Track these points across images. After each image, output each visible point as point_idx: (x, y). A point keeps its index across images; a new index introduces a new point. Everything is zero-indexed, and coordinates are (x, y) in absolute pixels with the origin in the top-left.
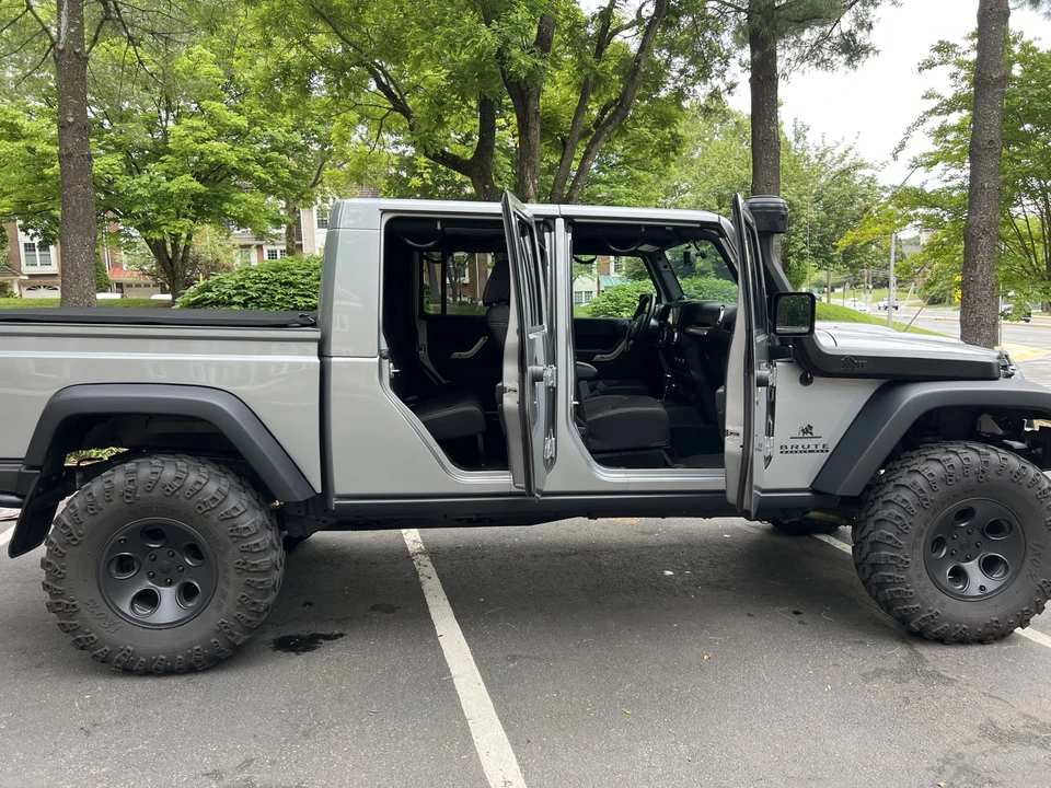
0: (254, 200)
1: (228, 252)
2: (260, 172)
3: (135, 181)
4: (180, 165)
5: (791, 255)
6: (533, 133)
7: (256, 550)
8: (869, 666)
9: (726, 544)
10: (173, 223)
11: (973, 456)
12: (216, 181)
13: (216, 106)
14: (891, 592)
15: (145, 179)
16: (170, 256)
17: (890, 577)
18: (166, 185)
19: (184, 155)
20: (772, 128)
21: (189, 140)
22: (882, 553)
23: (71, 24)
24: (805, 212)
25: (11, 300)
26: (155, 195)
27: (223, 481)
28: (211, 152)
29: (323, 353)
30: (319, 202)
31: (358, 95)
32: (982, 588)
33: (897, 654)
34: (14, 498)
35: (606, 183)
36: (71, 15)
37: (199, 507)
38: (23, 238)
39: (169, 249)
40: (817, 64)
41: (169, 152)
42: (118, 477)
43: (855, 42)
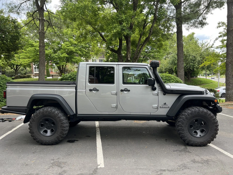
0: (78, 58)
1: (74, 68)
2: (80, 52)
3: (55, 55)
4: (64, 51)
5: (195, 68)
6: (129, 45)
7: (63, 123)
8: (175, 149)
9: (158, 128)
10: (62, 63)
11: (197, 109)
12: (71, 54)
13: (71, 40)
14: (181, 135)
15: (57, 54)
16: (62, 69)
17: (181, 132)
18: (61, 55)
19: (65, 49)
20: (181, 42)
21: (66, 46)
22: (179, 128)
23: (42, 27)
24: (197, 58)
25: (31, 79)
26: (58, 57)
27: (59, 111)
28: (70, 49)
29: (76, 89)
30: (92, 58)
31: (96, 38)
32: (200, 135)
33: (183, 147)
34: (25, 113)
35: (153, 52)
36: (42, 25)
37: (54, 116)
38: (34, 66)
39: (62, 68)
40: (195, 27)
41: (62, 49)
42: (41, 110)
43: (203, 22)
